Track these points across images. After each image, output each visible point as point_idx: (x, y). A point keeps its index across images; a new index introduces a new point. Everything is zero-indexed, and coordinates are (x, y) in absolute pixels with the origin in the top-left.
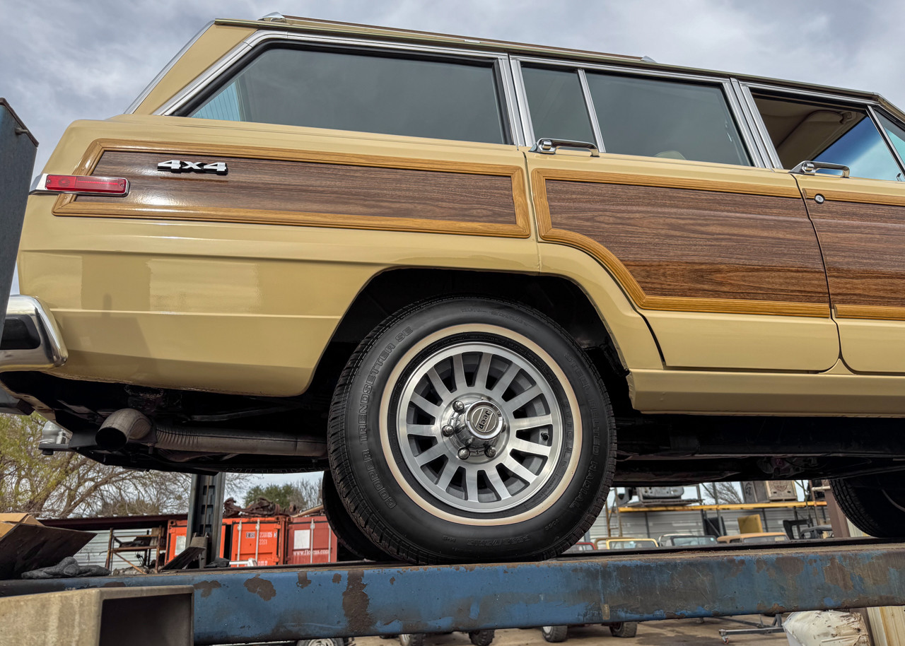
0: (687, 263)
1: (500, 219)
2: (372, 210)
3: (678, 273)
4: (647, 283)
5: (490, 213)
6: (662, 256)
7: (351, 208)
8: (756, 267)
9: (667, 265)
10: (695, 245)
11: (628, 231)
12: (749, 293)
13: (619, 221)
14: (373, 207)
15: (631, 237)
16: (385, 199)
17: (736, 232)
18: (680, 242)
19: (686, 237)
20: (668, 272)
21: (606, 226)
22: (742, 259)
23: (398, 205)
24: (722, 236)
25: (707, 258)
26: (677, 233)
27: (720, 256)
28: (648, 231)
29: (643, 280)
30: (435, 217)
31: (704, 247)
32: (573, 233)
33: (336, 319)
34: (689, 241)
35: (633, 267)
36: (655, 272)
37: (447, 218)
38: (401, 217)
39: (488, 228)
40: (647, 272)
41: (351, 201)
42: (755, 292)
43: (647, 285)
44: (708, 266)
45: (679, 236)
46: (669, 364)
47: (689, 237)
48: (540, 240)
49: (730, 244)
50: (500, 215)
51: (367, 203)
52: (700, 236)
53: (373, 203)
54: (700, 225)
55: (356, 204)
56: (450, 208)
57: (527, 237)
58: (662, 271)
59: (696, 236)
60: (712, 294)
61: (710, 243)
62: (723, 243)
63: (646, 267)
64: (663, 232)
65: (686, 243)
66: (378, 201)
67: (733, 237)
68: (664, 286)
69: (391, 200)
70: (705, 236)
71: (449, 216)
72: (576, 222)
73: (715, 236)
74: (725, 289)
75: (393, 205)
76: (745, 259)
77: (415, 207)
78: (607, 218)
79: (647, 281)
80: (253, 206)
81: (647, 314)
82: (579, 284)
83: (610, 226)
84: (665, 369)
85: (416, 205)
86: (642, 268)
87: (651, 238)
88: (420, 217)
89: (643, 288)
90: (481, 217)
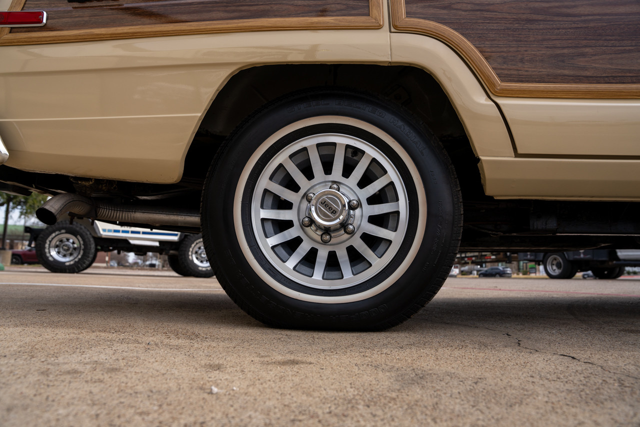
0: (547, 47)
1: (353, 12)
2: (232, 15)
3: (538, 58)
4: (503, 69)
5: (343, 7)
6: (521, 41)
7: (214, 15)
8: (628, 48)
9: (526, 51)
10: (558, 29)
11: (486, 18)
12: (616, 77)
13: (477, 8)
14: (234, 11)
15: (489, 23)
16: (244, 4)
17: (608, 11)
18: (541, 27)
19: (549, 21)
20: (526, 58)
21: (463, 13)
22: (612, 40)
23: (255, 8)
24: (590, 18)
25: (570, 41)
26: (540, 17)
27: (585, 39)
28: (507, 16)
29: (499, 66)
30: (289, 15)
31: (569, 30)
32: (427, 22)
33: (198, 116)
34: (552, 24)
35: (489, 54)
36: (513, 58)
37: (300, 15)
38: (258, 18)
39: (340, 21)
40: (504, 58)
41: (214, 9)
42: (623, 75)
43: (503, 71)
44: (571, 50)
45: (541, 20)
46: (520, 151)
47: (552, 21)
48: (393, 30)
49: (600, 25)
50: (353, 8)
51: (229, 8)
52: (565, 19)
53: (234, 8)
54: (567, 7)
55: (219, 11)
56: (305, 6)
57: (379, 27)
58: (520, 56)
59: (561, 19)
60: (572, 80)
61: (576, 25)
62: (592, 25)
63: (502, 54)
64: (524, 16)
65: (548, 26)
66: (239, 6)
67: (604, 17)
68: (520, 73)
69: (250, 3)
70: (570, 19)
71: (303, 13)
72: (432, 11)
73: (583, 18)
74: (588, 73)
75: (252, 8)
76: (615, 40)
77: (272, 8)
78: (465, 5)
79: (503, 67)
80: (135, 23)
81: (500, 101)
82: (431, 73)
83: (467, 13)
84: (516, 157)
85: (272, 6)
86: (499, 54)
87: (511, 23)
88: (276, 16)
89: (499, 75)
90: (335, 11)
